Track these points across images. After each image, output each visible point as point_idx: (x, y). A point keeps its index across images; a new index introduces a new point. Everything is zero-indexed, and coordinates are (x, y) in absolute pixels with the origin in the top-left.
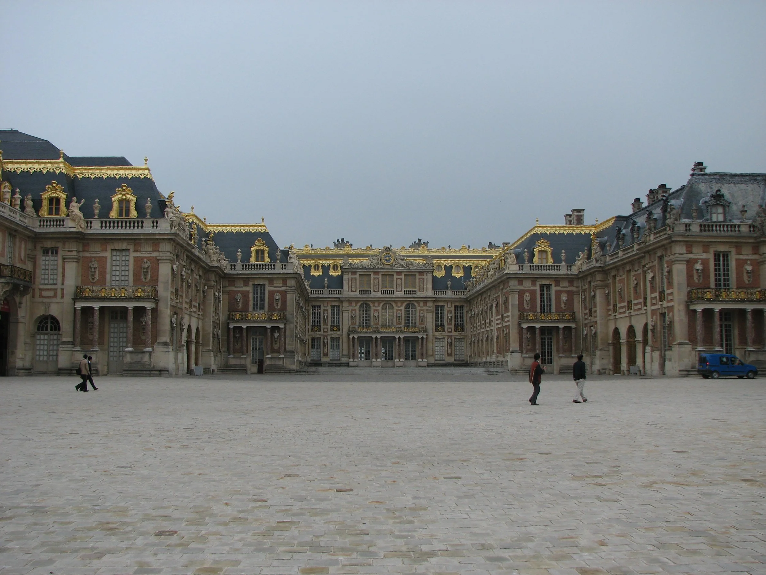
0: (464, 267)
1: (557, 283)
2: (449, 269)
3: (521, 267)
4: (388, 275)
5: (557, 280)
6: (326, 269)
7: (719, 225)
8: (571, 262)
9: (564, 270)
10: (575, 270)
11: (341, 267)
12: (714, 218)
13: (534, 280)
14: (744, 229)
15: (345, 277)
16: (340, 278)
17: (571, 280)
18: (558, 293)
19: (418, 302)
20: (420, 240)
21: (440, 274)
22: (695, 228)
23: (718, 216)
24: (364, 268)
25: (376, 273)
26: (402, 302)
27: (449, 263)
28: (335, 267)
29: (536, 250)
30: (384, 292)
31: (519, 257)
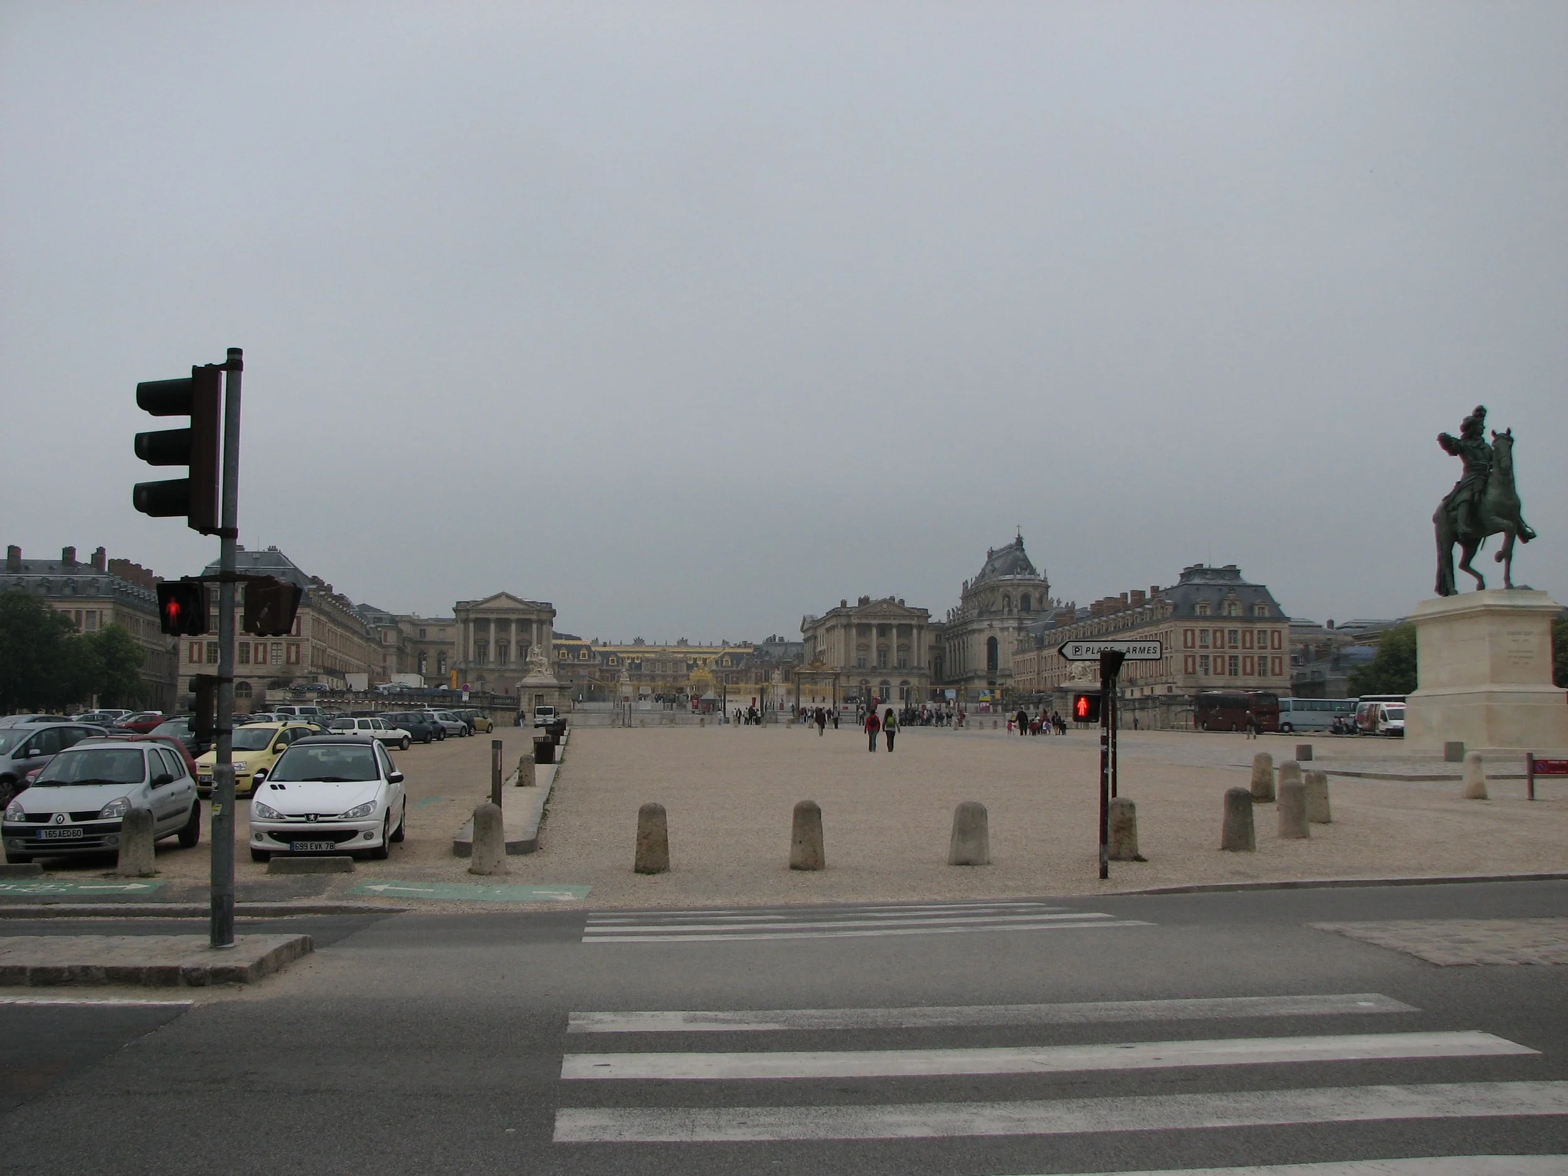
0: (703, 659)
1: (732, 674)
2: (695, 660)
3: (717, 667)
4: (664, 663)
5: (732, 672)
6: (633, 659)
7: (767, 661)
8: (738, 665)
9: (735, 668)
10: (739, 668)
11: (641, 658)
12: (766, 659)
13: (723, 672)
14: (774, 663)
15: (643, 664)
16: (640, 664)
17: (738, 672)
18: (732, 677)
19: (680, 676)
20: (683, 638)
21: (691, 662)
22: (759, 662)
23: (767, 658)
24: (652, 659)
25: (659, 662)
26: (672, 676)
27: (696, 656)
28: (638, 658)
29: (724, 660)
30: (663, 671)
31: (717, 662)
